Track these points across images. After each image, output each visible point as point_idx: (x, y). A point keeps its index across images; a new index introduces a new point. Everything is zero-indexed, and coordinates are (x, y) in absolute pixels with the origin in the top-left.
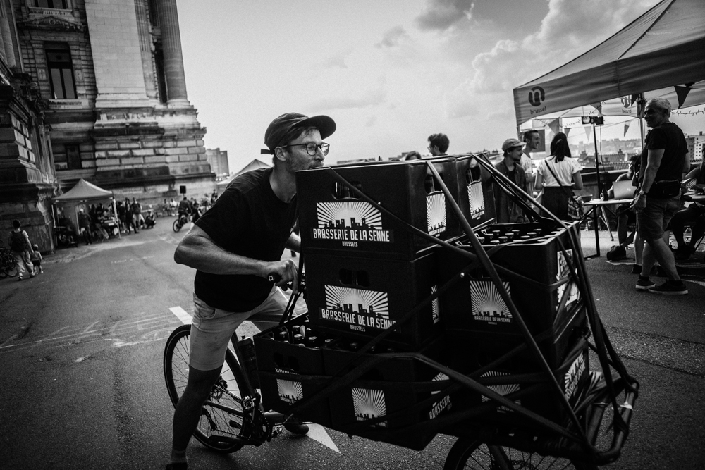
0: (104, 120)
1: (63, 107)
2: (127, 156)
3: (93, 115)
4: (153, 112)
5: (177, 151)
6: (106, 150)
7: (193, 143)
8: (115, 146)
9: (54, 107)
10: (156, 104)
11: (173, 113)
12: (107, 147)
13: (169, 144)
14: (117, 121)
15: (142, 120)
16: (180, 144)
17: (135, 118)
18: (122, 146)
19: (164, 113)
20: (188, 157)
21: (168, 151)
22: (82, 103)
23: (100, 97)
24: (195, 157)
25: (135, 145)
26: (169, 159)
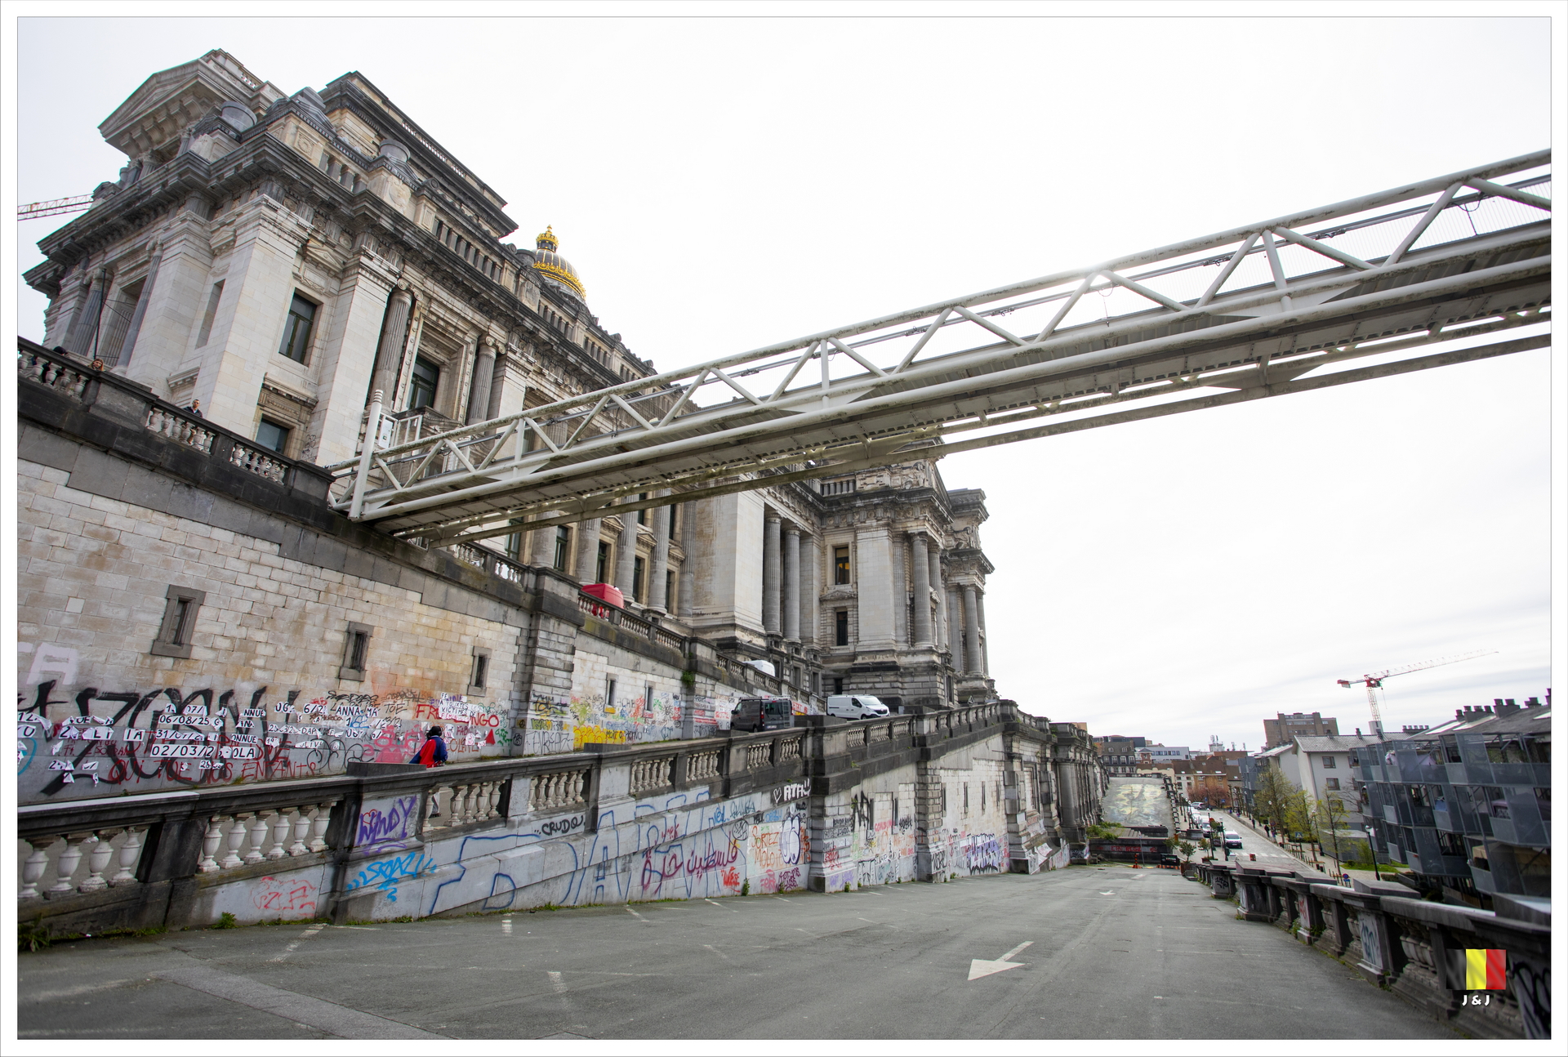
0: (860, 660)
1: (837, 652)
2: (870, 688)
3: (854, 656)
4: (901, 653)
5: (914, 685)
6: (857, 683)
7: (926, 678)
8: (863, 680)
9: (832, 652)
10: (904, 647)
11: (914, 653)
12: (858, 680)
13: (907, 679)
14: (868, 660)
15: (886, 660)
16: (916, 679)
17: (880, 659)
18: (869, 680)
19: (907, 653)
20: (921, 691)
21: (906, 685)
22: (849, 649)
23: (860, 644)
24: (928, 691)
25: (877, 680)
26: (905, 692)
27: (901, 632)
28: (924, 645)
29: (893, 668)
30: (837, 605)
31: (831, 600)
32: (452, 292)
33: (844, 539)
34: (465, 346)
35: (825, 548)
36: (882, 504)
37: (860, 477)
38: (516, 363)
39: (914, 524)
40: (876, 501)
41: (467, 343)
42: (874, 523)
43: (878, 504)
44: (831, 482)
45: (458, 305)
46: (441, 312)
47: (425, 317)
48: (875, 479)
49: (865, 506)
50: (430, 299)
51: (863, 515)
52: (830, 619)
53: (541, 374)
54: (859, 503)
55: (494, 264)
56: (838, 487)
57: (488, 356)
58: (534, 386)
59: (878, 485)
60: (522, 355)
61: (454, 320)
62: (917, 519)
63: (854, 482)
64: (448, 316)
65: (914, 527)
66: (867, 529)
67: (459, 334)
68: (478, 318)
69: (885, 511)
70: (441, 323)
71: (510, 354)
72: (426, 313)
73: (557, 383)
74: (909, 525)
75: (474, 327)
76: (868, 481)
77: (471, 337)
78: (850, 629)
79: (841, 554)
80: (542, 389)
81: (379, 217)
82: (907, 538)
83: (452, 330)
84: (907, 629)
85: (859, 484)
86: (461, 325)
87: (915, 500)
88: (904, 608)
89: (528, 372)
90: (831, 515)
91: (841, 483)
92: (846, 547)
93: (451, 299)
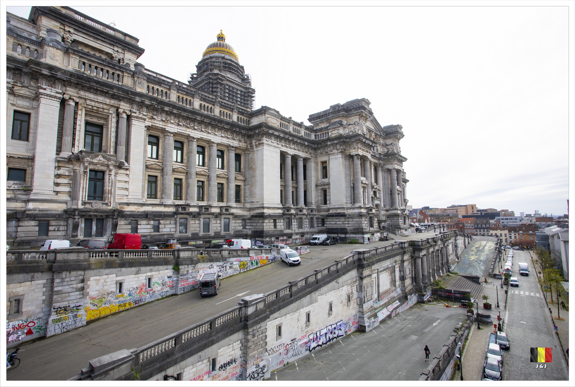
0: (331, 212)
1: (323, 208)
2: (335, 224)
3: (329, 210)
4: (348, 208)
5: (353, 222)
7: (358, 220)
8: (332, 220)
9: (321, 208)
10: (349, 205)
11: (353, 208)
12: (330, 220)
13: (350, 220)
14: (334, 212)
15: (341, 212)
16: (354, 220)
17: (339, 211)
18: (334, 220)
19: (350, 208)
20: (356, 225)
21: (350, 222)
22: (328, 206)
23: (331, 204)
24: (358, 225)
25: (337, 220)
26: (350, 225)
27: (349, 199)
28: (357, 205)
29: (343, 215)
30: (323, 187)
31: (320, 186)
32: (96, 94)
33: (324, 159)
34: (110, 115)
35: (318, 163)
36: (338, 143)
37: (330, 131)
38: (137, 117)
39: (353, 151)
40: (336, 142)
41: (111, 114)
42: (336, 152)
43: (337, 143)
44: (319, 133)
45: (101, 99)
46: (93, 104)
47: (85, 108)
48: (336, 131)
49: (332, 144)
50: (85, 99)
51: (331, 147)
52: (320, 193)
53: (152, 118)
54: (329, 143)
55: (119, 75)
56: (322, 135)
57: (122, 117)
58: (150, 124)
59: (337, 134)
60: (140, 113)
61: (101, 106)
62: (355, 148)
63: (328, 133)
64: (97, 105)
65: (353, 152)
66: (333, 154)
67: (105, 111)
68: (113, 102)
69: (340, 146)
70: (95, 108)
71: (133, 114)
72: (85, 106)
73: (162, 121)
74: (351, 151)
75: (112, 106)
76: (333, 132)
77: (112, 111)
78: (328, 198)
79: (324, 165)
80: (155, 125)
81: (41, 70)
82: (351, 157)
83: (102, 110)
84: (351, 197)
85: (330, 134)
86: (105, 107)
87: (353, 140)
88: (350, 188)
89: (145, 120)
90: (319, 149)
91: (323, 134)
92: (326, 162)
93: (96, 97)
